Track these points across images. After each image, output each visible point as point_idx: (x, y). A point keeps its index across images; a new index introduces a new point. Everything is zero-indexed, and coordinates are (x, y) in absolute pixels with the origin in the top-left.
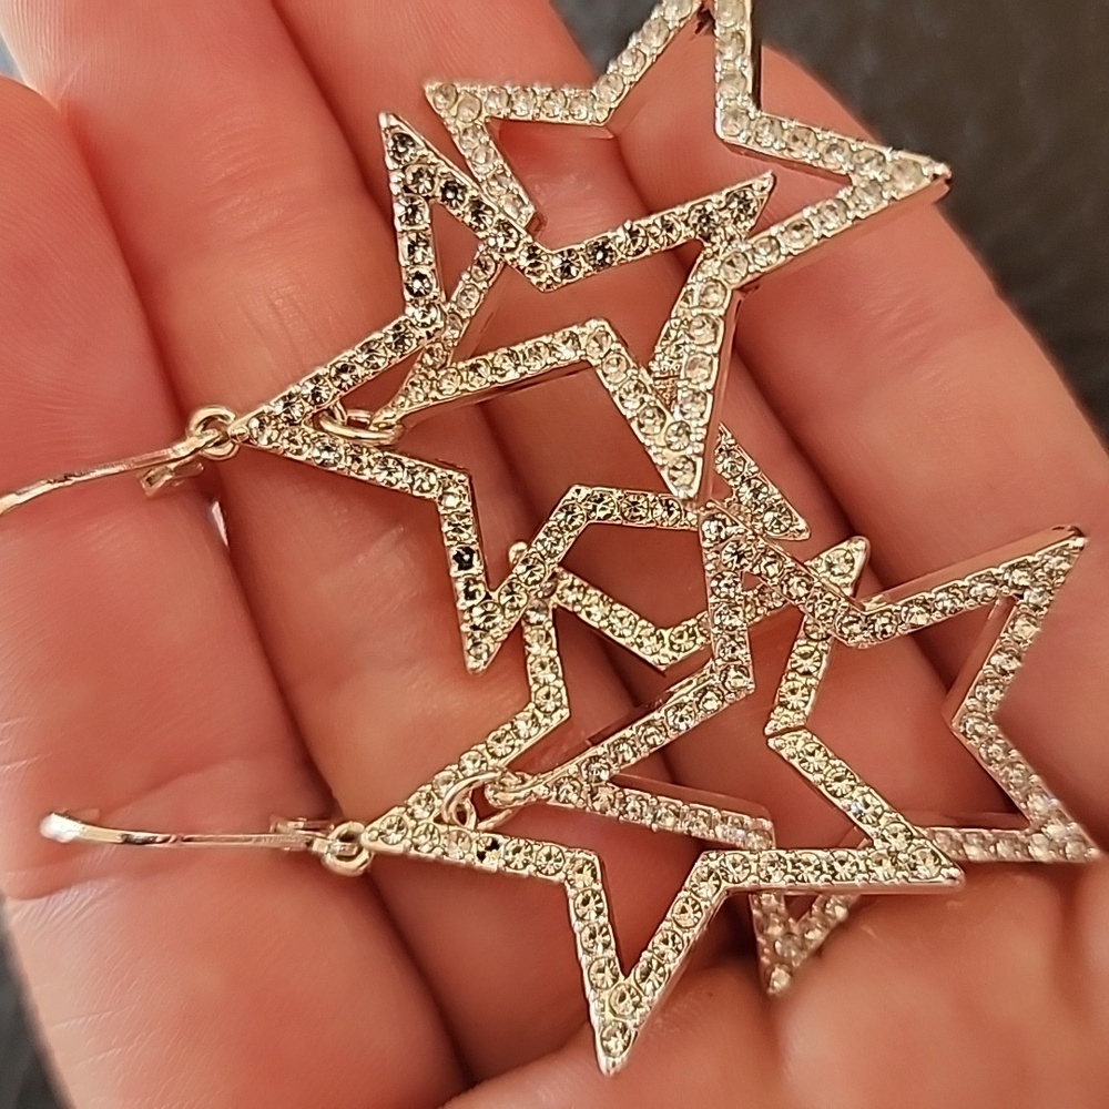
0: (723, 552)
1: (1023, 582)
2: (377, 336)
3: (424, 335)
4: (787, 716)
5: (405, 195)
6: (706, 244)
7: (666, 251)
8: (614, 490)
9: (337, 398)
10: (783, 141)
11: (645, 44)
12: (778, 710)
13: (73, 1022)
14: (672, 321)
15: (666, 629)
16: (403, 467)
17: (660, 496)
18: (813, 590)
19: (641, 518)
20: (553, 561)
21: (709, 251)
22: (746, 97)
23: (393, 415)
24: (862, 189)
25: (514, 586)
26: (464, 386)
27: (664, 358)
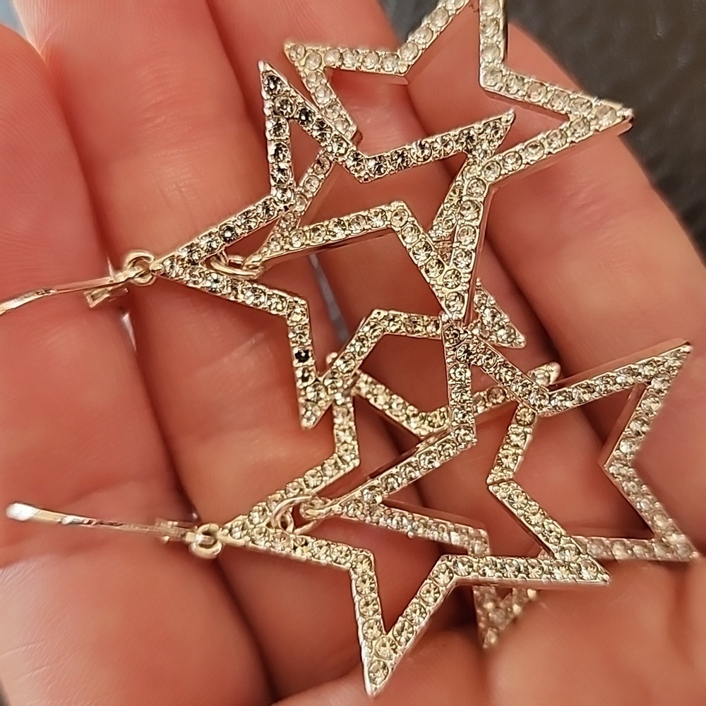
0: (458, 351)
1: (651, 374)
2: (252, 208)
3: (283, 208)
4: (502, 472)
5: (274, 116)
6: (469, 156)
7: (443, 160)
8: (402, 314)
9: (223, 249)
10: (524, 91)
11: (433, 24)
12: (496, 468)
13: (17, 650)
14: (445, 205)
16: (265, 294)
17: (431, 317)
18: (516, 376)
19: (418, 332)
20: (360, 358)
21: (471, 160)
22: (500, 62)
23: (259, 259)
24: (576, 123)
25: (335, 373)
26: (308, 242)
27: (438, 229)
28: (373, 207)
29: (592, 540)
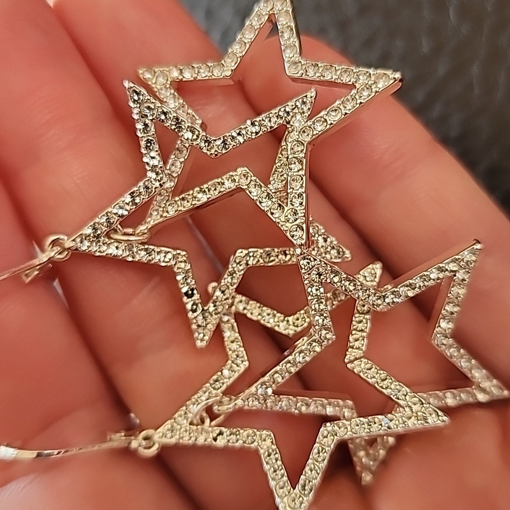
0: (312, 274)
1: (455, 269)
2: (135, 189)
3: (158, 186)
4: (354, 352)
5: (141, 119)
6: (288, 126)
7: (270, 131)
8: (259, 250)
9: (118, 223)
10: (320, 73)
11: (245, 38)
12: (350, 350)
14: (277, 165)
15: (290, 316)
16: (155, 252)
17: (280, 249)
18: (357, 286)
19: (273, 261)
20: (233, 288)
21: (290, 129)
22: (298, 56)
23: (146, 228)
24: (362, 89)
25: (216, 302)
26: (179, 209)
27: (275, 183)
28: (224, 175)
29: (430, 395)
